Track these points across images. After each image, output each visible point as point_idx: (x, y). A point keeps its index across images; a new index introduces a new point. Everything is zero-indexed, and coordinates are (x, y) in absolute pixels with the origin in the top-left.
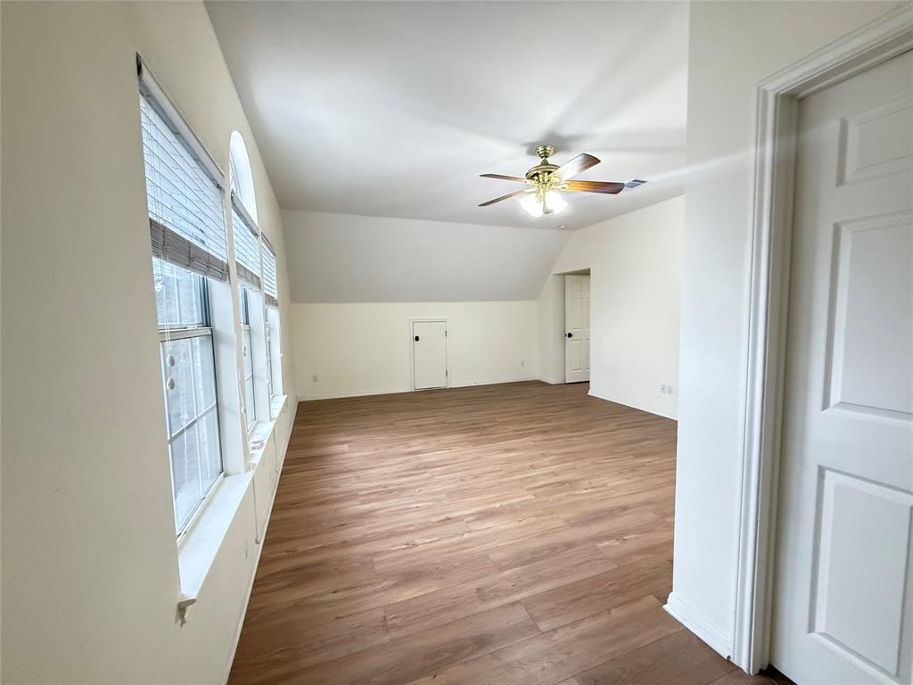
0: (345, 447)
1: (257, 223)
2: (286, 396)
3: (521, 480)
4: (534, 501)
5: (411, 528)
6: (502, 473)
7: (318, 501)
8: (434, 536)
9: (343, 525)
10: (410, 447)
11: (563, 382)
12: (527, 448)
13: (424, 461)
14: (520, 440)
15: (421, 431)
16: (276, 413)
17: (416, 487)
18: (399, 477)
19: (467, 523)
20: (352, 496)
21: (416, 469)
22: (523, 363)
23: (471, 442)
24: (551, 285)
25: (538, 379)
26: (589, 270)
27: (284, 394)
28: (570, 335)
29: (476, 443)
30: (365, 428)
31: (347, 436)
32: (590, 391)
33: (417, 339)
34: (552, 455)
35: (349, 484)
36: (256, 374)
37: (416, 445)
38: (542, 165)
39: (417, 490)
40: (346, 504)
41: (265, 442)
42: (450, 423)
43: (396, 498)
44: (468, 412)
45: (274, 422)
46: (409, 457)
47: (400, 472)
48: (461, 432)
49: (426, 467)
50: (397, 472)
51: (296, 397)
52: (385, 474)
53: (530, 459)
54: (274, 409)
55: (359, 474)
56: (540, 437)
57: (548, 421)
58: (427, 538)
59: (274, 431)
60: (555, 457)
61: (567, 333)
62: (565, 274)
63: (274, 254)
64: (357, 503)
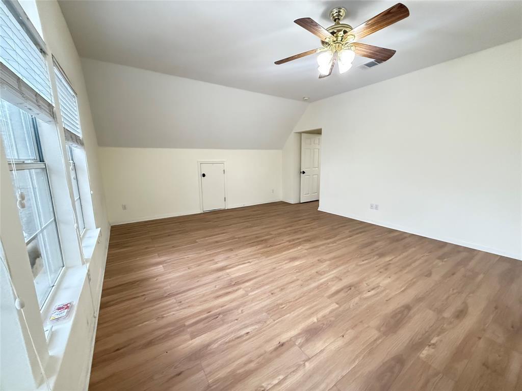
0: (160, 269)
1: (43, 38)
2: (99, 229)
3: (318, 287)
4: (341, 309)
5: (252, 365)
6: (299, 282)
7: (144, 341)
8: (277, 373)
9: (179, 374)
10: (216, 263)
11: (299, 202)
12: (304, 256)
13: (233, 276)
14: (296, 249)
15: (220, 247)
16: (89, 253)
17: (237, 308)
18: (218, 297)
19: (301, 347)
20: (179, 328)
21: (230, 285)
22: (273, 191)
23: (262, 253)
24: (292, 139)
25: (281, 200)
26: (321, 130)
27: (97, 228)
28: (304, 172)
29: (267, 254)
30: (173, 247)
31: (159, 256)
32: (319, 208)
33: (204, 175)
34: (326, 261)
35: (174, 312)
36: (58, 216)
37: (221, 260)
38: (335, 25)
39: (240, 311)
40: (177, 340)
41: (75, 303)
42: (239, 238)
43: (222, 325)
44: (247, 227)
45: (88, 265)
46: (220, 274)
47: (217, 291)
48: (251, 245)
49: (237, 284)
50: (213, 292)
51: (109, 222)
52: (204, 295)
53: (313, 265)
54: (86, 247)
55: (180, 297)
56: (308, 246)
57: (305, 232)
58: (273, 377)
59: (88, 275)
60: (328, 262)
61: (302, 171)
62: (301, 133)
63: (76, 94)
64: (188, 336)
